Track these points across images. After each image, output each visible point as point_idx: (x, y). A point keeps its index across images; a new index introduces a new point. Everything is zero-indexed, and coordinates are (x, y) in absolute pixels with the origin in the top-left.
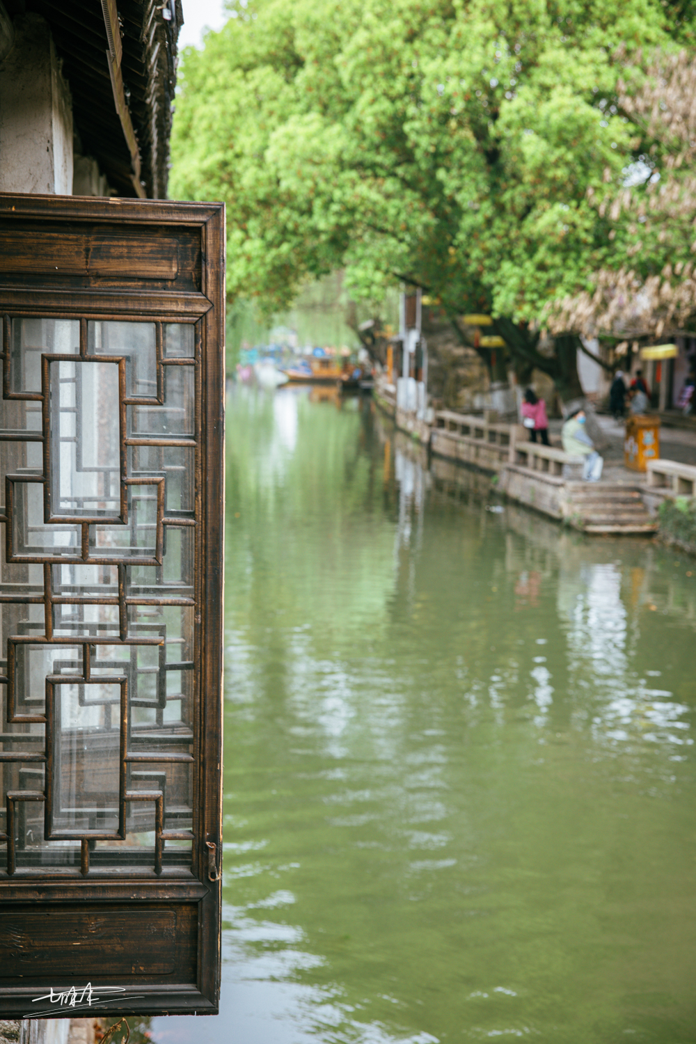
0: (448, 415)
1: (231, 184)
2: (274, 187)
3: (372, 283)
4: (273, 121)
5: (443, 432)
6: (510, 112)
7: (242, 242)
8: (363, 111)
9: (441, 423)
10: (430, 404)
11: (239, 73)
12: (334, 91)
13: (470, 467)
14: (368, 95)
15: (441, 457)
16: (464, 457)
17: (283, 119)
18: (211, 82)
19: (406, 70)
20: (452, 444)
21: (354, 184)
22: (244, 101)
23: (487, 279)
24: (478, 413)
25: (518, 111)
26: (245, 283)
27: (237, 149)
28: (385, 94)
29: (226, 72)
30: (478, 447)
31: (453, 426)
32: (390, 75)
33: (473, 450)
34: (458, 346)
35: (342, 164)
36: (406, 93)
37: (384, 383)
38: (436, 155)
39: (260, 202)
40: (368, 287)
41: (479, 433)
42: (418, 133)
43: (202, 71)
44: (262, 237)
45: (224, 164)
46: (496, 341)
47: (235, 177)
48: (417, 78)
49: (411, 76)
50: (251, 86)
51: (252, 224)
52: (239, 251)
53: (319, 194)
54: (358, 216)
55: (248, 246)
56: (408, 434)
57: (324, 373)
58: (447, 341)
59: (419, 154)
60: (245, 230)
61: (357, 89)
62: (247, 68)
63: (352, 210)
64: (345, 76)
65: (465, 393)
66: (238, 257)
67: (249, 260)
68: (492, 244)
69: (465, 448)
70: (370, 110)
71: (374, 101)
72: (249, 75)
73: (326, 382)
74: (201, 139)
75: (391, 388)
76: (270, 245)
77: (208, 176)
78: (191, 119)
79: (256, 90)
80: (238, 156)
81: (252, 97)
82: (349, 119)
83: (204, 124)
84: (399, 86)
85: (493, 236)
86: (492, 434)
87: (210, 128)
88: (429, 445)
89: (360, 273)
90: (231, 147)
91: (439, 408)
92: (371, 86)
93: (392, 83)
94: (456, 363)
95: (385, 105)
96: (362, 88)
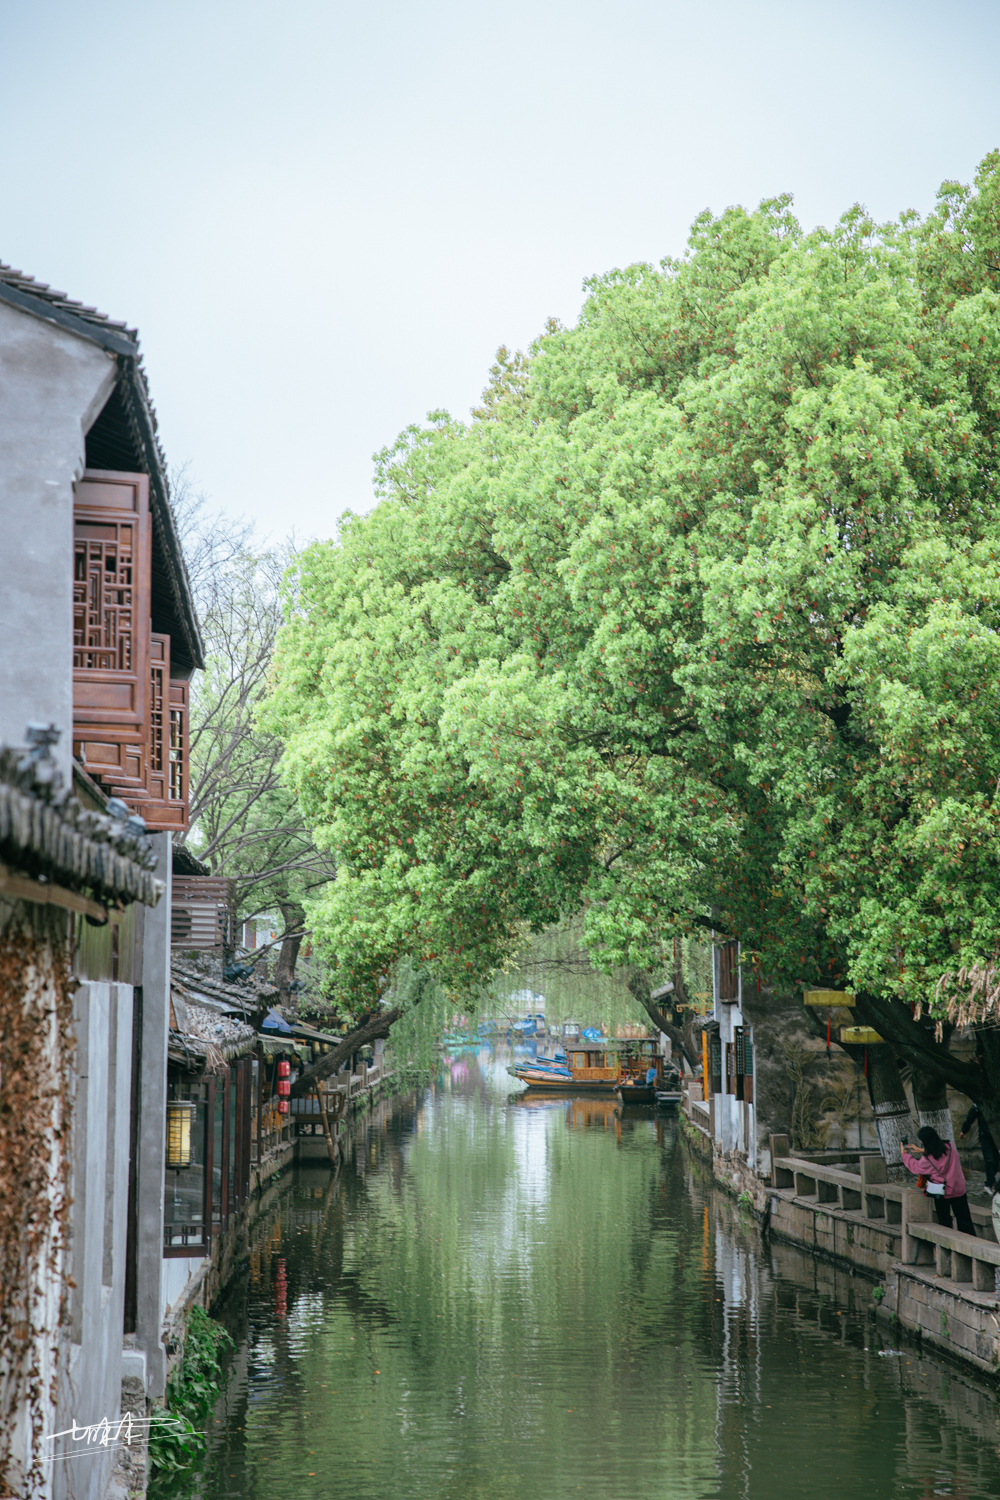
0: (796, 1163)
1: (385, 769)
2: (460, 773)
3: (629, 938)
4: (456, 664)
5: (788, 1194)
6: (858, 643)
7: (405, 869)
8: (602, 648)
9: (785, 1178)
10: (765, 1142)
11: (399, 587)
12: (558, 613)
13: (839, 1262)
14: (610, 620)
15: (787, 1241)
16: (828, 1244)
17: (471, 660)
18: (351, 605)
19: (675, 578)
20: (808, 1218)
21: (593, 770)
22: (405, 635)
23: (835, 928)
24: (850, 1160)
25: (873, 643)
26: (410, 940)
27: (396, 712)
28: (639, 617)
29: (377, 587)
30: (850, 1225)
31: (807, 1184)
32: (649, 587)
33: (842, 1232)
34: (812, 1035)
35: (571, 735)
36: (677, 616)
37: (693, 1096)
38: (731, 718)
39: (434, 801)
40: (623, 946)
41: (852, 1198)
42: (696, 681)
43: (338, 586)
44: (439, 859)
45: (376, 736)
46: (868, 1034)
47: (392, 759)
48: (694, 590)
49: (685, 588)
50: (418, 609)
51: (421, 837)
52: (399, 884)
53: (532, 788)
54: (599, 824)
55: (413, 876)
56: (732, 1195)
57: (594, 1075)
58: (794, 1026)
59: (702, 716)
60: (409, 849)
61: (595, 610)
62: (411, 580)
63: (588, 814)
64: (573, 589)
65: (830, 1121)
66: (400, 893)
67: (415, 898)
68: (841, 868)
69: (828, 1227)
70: (615, 645)
71: (622, 629)
72: (415, 591)
73: (596, 1090)
74: (336, 698)
75: (705, 1107)
76: (452, 874)
77: (346, 756)
78: (320, 664)
79: (426, 617)
80: (396, 724)
81: (418, 625)
82: (584, 660)
83: (341, 671)
84: (663, 606)
85: (843, 853)
86: (874, 1199)
87: (350, 677)
88: (767, 1217)
89: (605, 922)
90: (386, 709)
91: (782, 1152)
92: (616, 605)
93: (652, 599)
94: (811, 1066)
95: (639, 635)
96: (603, 609)
